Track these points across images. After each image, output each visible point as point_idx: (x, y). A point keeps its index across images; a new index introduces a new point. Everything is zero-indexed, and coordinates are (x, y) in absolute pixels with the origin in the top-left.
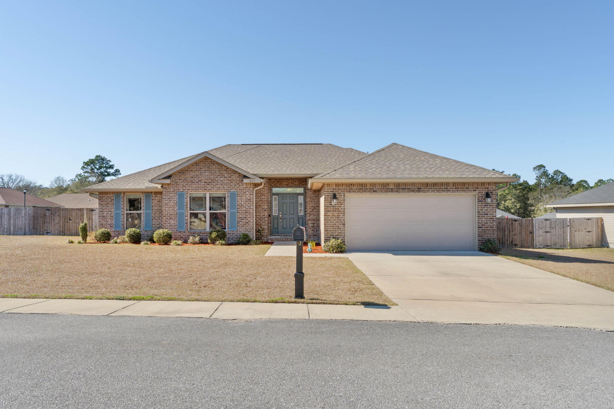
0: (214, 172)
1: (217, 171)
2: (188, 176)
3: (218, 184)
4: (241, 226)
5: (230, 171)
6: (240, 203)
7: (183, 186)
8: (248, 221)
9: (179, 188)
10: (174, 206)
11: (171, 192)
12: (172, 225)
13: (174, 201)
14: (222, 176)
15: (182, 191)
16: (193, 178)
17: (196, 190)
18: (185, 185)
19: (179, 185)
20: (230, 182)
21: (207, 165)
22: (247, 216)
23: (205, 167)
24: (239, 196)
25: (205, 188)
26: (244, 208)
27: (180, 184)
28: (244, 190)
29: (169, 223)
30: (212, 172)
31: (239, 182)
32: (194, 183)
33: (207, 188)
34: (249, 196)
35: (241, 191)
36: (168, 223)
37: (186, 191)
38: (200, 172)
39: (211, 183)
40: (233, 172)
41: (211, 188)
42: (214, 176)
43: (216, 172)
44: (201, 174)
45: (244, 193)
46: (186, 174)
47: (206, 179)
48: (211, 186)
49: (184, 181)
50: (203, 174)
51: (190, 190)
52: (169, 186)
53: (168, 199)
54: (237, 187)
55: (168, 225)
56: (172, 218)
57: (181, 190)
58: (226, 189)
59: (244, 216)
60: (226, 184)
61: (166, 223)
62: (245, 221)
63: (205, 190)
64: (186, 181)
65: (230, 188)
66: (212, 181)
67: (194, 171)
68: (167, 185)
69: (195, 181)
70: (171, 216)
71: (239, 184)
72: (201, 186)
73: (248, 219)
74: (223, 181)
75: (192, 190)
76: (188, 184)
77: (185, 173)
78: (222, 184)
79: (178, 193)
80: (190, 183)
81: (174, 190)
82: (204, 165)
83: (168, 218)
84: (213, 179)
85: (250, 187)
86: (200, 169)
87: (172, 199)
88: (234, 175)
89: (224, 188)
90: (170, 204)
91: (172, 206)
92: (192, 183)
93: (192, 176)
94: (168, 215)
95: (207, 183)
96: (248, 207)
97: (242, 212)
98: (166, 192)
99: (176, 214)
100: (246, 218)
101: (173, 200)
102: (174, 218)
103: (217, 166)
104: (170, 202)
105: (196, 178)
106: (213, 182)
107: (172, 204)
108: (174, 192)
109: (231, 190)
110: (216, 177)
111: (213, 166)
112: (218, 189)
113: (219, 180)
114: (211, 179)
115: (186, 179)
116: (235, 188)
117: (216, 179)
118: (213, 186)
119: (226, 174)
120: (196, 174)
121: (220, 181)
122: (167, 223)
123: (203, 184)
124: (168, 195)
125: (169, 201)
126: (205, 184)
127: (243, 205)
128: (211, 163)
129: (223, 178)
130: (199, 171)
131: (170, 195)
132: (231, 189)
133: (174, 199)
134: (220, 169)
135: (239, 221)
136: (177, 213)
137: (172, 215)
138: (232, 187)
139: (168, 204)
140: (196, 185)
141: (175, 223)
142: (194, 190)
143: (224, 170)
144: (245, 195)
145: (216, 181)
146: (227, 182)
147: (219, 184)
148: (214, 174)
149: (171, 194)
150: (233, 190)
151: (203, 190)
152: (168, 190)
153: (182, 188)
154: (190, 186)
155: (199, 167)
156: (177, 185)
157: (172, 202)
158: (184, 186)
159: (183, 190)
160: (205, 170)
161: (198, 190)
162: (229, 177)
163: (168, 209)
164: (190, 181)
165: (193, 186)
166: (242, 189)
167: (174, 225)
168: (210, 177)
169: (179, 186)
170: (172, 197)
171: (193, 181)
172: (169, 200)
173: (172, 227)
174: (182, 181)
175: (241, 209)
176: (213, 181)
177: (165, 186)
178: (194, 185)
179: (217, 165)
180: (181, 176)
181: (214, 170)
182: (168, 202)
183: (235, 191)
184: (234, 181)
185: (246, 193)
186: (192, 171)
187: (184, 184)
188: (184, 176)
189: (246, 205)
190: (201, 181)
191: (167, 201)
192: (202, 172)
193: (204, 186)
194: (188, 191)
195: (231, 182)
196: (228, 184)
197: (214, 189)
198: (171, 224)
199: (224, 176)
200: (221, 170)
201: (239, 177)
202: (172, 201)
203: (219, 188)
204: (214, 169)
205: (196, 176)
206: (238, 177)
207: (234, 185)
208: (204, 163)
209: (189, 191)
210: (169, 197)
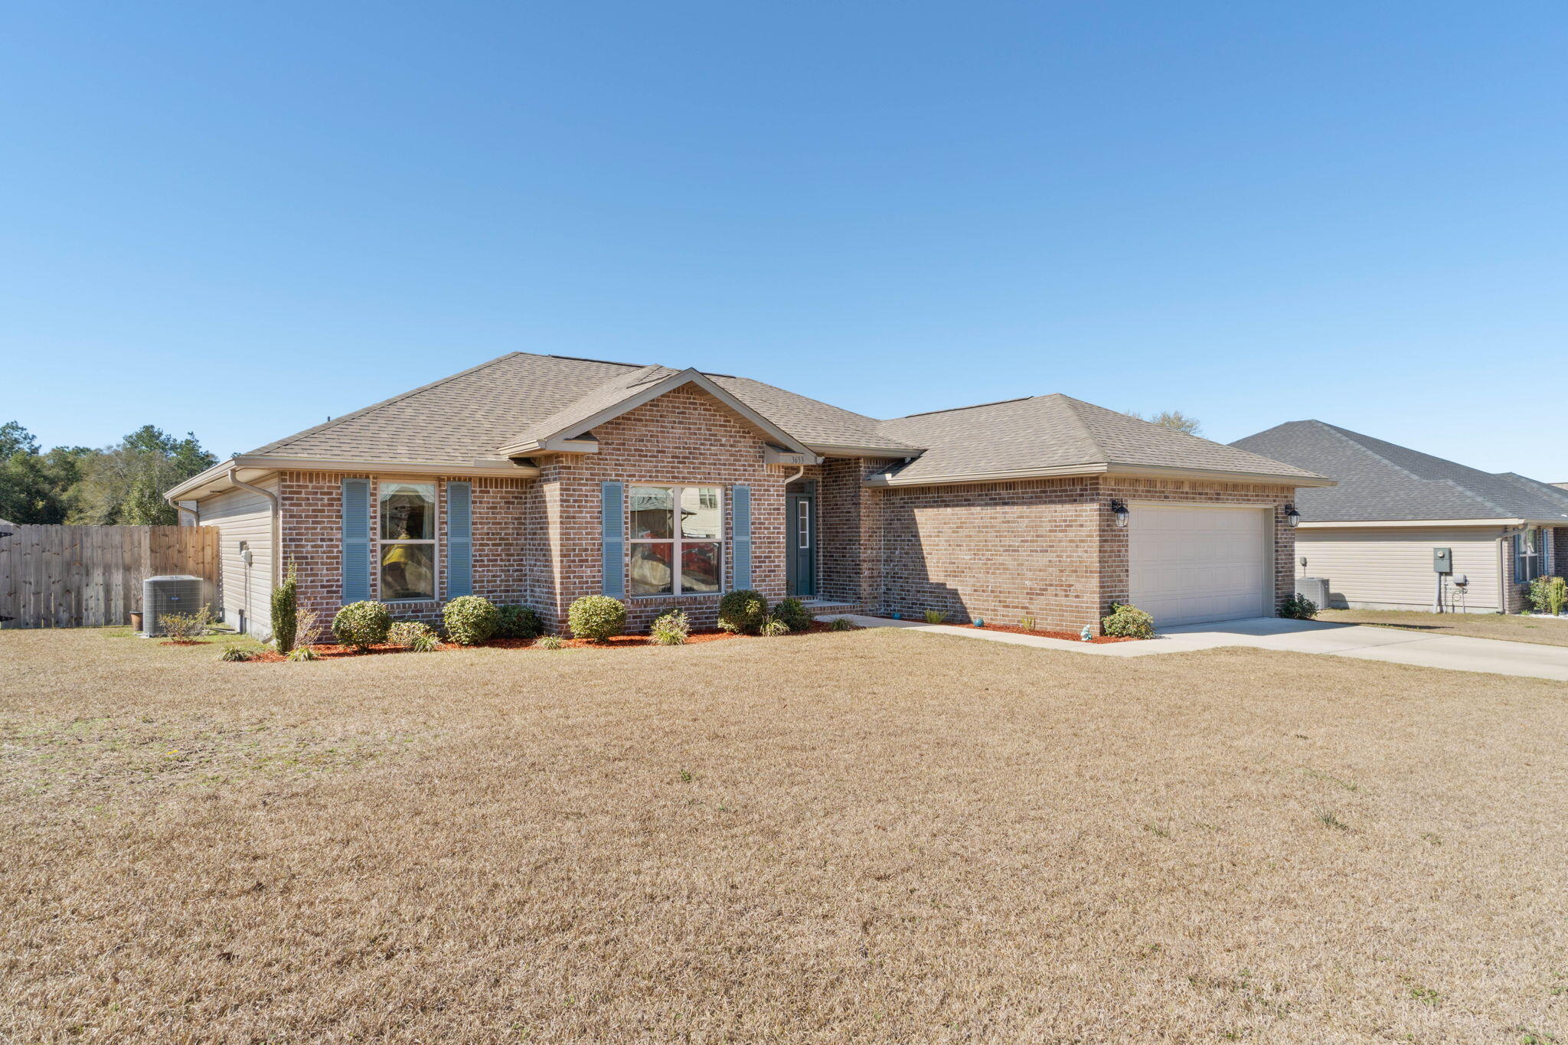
0: (695, 429)
1: (703, 427)
2: (630, 435)
3: (705, 464)
4: (759, 581)
5: (733, 430)
6: (756, 519)
7: (616, 465)
8: (776, 566)
9: (606, 470)
10: (593, 523)
11: (584, 481)
12: (587, 582)
13: (591, 507)
14: (716, 440)
15: (613, 478)
16: (642, 441)
17: (650, 477)
18: (623, 460)
19: (606, 460)
20: (732, 458)
21: (678, 408)
22: (772, 552)
23: (674, 412)
24: (755, 500)
25: (673, 472)
26: (766, 532)
27: (608, 457)
28: (766, 483)
29: (578, 577)
30: (690, 429)
31: (753, 461)
32: (646, 456)
33: (678, 472)
34: (777, 500)
35: (759, 485)
36: (574, 577)
37: (625, 478)
38: (662, 427)
39: (688, 458)
40: (739, 432)
41: (689, 473)
42: (698, 439)
43: (700, 429)
44: (663, 432)
45: (765, 490)
46: (623, 429)
47: (676, 448)
48: (689, 468)
49: (619, 450)
50: (668, 432)
51: (634, 476)
52: (577, 463)
53: (575, 501)
54: (749, 475)
55: (575, 583)
56: (587, 561)
57: (611, 475)
58: (725, 479)
59: (764, 552)
60: (725, 465)
61: (569, 577)
62: (768, 567)
63: (673, 477)
64: (624, 450)
65: (735, 475)
66: (690, 453)
67: (646, 420)
68: (572, 460)
69: (650, 451)
70: (584, 554)
71: (754, 466)
72: (664, 467)
73: (774, 562)
74: (716, 455)
75: (640, 476)
76: (630, 460)
77: (621, 427)
78: (715, 464)
79: (604, 484)
80: (634, 456)
81: (591, 474)
82: (670, 405)
83: (574, 561)
84: (695, 448)
85: (778, 476)
86: (661, 416)
87: (586, 501)
88: (742, 440)
89: (719, 474)
90: (579, 518)
91: (587, 523)
92: (640, 456)
93: (640, 435)
94: (574, 550)
95: (678, 457)
96: (774, 528)
97: (761, 543)
98: (569, 479)
99: (599, 550)
100: (770, 557)
101: (588, 504)
102: (592, 561)
103: (703, 412)
104: (581, 512)
105: (651, 441)
106: (694, 458)
107: (585, 517)
108: (591, 480)
109: (737, 483)
110: (702, 444)
111: (693, 412)
112: (705, 478)
113: (708, 452)
114: (689, 448)
115: (624, 444)
116: (744, 475)
117: (699, 449)
118: (694, 468)
119: (723, 436)
120: (652, 431)
121: (711, 454)
122: (572, 576)
123: (668, 462)
124: (574, 490)
125: (579, 507)
126: (674, 462)
127: (764, 524)
128: (690, 403)
129: (717, 446)
130: (657, 421)
131: (581, 490)
132: (736, 480)
133: (592, 501)
134: (710, 420)
135: (756, 567)
136: (601, 545)
137: (587, 550)
138: (737, 473)
139: (574, 517)
140: (652, 462)
141: (594, 577)
142: (645, 476)
143: (721, 426)
144: (768, 495)
145: (701, 454)
146: (728, 460)
147: (709, 464)
148: (695, 434)
149: (584, 488)
150: (740, 482)
151: (669, 478)
152: (574, 473)
153: (615, 470)
154: (635, 466)
155: (657, 411)
156: (599, 459)
157: (587, 512)
158: (620, 465)
159: (617, 475)
160: (675, 422)
161: (657, 477)
162: (731, 446)
163: (575, 534)
164: (636, 450)
165: (644, 466)
166: (760, 480)
167: (592, 582)
168: (686, 443)
169: (607, 465)
170: (587, 496)
171: (642, 451)
172: (576, 504)
173: (587, 588)
174: (614, 449)
175: (759, 533)
176: (694, 453)
177: (567, 461)
178: (646, 461)
179: (705, 410)
180: (612, 434)
181: (696, 424)
182: (575, 512)
183: (744, 485)
184: (742, 456)
185: (768, 490)
186: (641, 420)
187: (620, 458)
188: (618, 434)
189: (769, 523)
190: (664, 452)
191: (571, 509)
192: (666, 427)
193: (672, 467)
194: (630, 479)
195: (735, 460)
196: (730, 465)
197: (696, 478)
198: (585, 579)
199: (720, 440)
200: (713, 425)
201: (755, 447)
202: (586, 507)
203: (709, 474)
204: (697, 419)
205: (651, 436)
206: (751, 447)
207: (742, 468)
208: (671, 402)
209: (634, 479)
210: (579, 496)
